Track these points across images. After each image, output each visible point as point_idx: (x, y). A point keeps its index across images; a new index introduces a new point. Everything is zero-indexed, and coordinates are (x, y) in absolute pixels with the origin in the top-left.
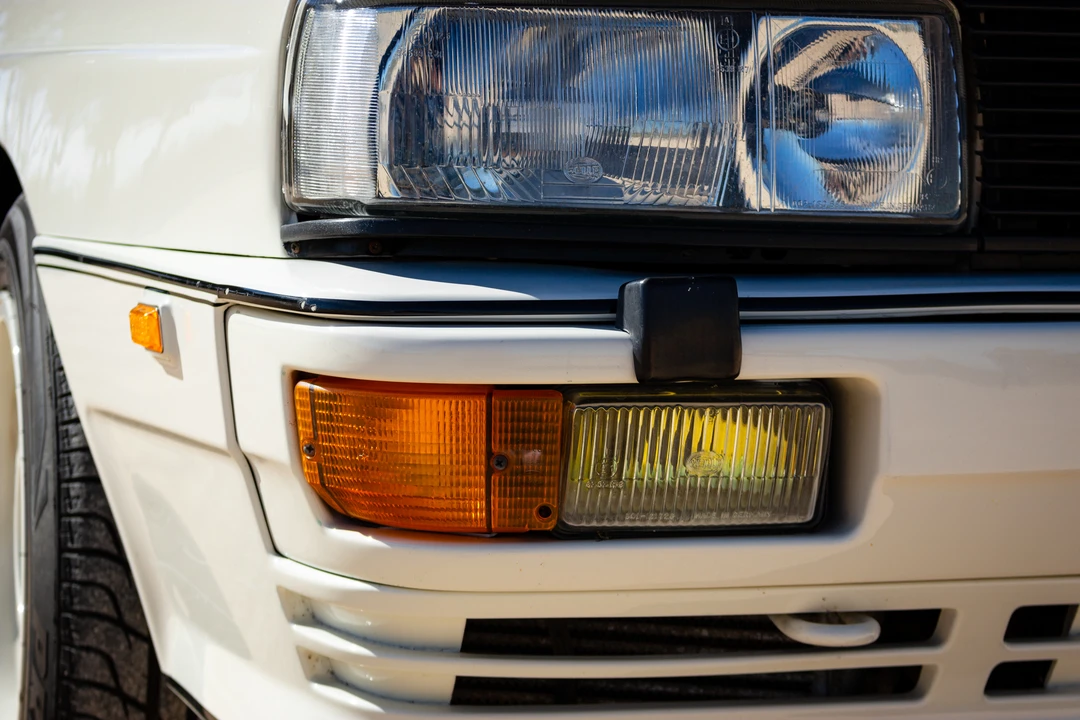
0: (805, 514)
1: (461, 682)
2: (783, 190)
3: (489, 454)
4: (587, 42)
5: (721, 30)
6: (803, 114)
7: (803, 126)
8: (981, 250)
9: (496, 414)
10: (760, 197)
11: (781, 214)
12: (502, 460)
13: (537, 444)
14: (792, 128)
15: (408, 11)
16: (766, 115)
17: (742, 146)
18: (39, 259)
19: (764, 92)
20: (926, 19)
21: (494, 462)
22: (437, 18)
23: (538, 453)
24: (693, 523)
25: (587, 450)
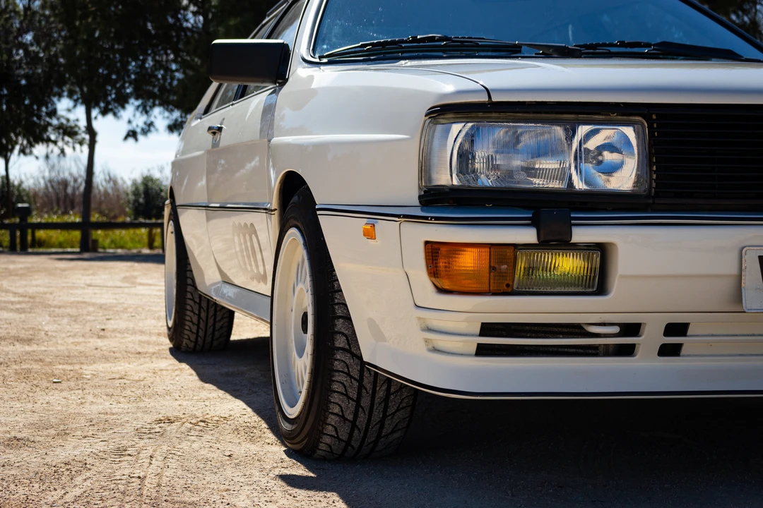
0: (593, 288)
1: (479, 345)
2: (587, 183)
3: (490, 266)
4: (521, 134)
5: (566, 130)
6: (594, 158)
7: (595, 162)
8: (654, 203)
9: (492, 253)
10: (579, 185)
11: (586, 190)
12: (494, 268)
13: (506, 263)
14: (590, 162)
15: (463, 124)
16: (581, 158)
17: (573, 168)
18: (318, 212)
19: (580, 150)
20: (636, 126)
21: (492, 268)
22: (472, 126)
23: (506, 266)
24: (556, 290)
25: (521, 264)
